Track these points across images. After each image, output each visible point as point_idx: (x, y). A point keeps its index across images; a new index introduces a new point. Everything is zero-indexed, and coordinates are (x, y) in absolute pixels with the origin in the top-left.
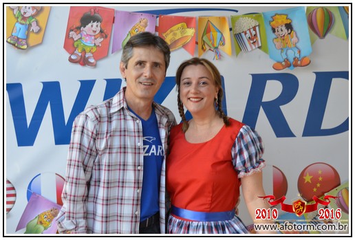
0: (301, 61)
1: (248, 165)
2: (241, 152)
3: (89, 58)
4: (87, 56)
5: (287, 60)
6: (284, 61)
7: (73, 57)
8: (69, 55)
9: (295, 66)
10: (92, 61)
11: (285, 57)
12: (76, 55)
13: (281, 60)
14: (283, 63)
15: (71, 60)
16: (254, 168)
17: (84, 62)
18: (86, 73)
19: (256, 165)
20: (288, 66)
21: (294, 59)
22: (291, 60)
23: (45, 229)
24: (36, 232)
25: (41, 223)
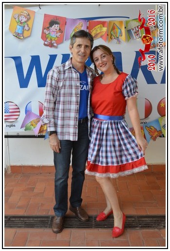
1: (130, 93)
2: (126, 87)
3: (53, 43)
7: (46, 43)
10: (55, 45)
12: (48, 42)
15: (45, 45)
17: (51, 45)
18: (53, 51)
19: (133, 94)
23: (34, 128)
24: (30, 129)
25: (32, 125)
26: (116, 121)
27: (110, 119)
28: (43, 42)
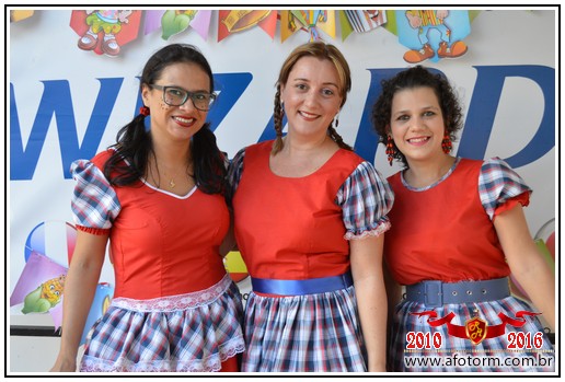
0: (452, 47)
1: (362, 223)
3: (109, 42)
4: (106, 39)
5: (427, 47)
6: (424, 48)
7: (85, 41)
8: (78, 37)
9: (442, 55)
10: (114, 46)
11: (425, 41)
12: (91, 37)
13: (419, 46)
14: (422, 51)
15: (82, 46)
16: (369, 229)
17: (100, 48)
18: (109, 68)
19: (373, 226)
20: (430, 55)
21: (441, 44)
22: (436, 46)
23: (53, 305)
24: (39, 309)
25: (46, 296)
26: (328, 295)
27: (306, 290)
28: (74, 37)
